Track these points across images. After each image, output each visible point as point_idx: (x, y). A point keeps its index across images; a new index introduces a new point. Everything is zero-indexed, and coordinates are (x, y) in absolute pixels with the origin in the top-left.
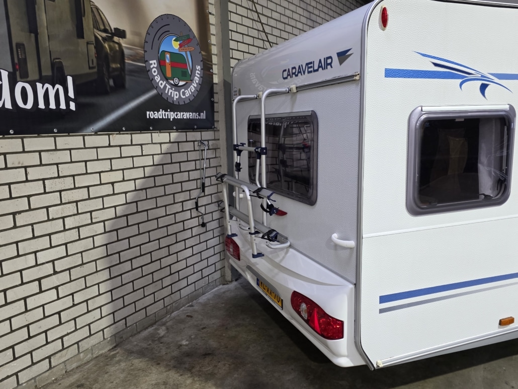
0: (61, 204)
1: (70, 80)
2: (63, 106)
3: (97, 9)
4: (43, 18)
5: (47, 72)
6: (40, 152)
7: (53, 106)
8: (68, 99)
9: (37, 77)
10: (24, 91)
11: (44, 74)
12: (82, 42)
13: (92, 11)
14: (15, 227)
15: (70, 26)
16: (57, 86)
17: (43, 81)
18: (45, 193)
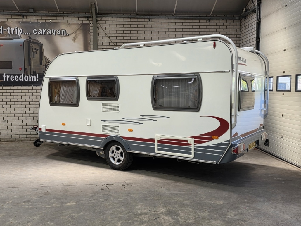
0: (33, 102)
1: (37, 74)
2: (35, 80)
3: (47, 58)
4: (32, 62)
6: (29, 90)
7: (33, 80)
8: (36, 79)
9: (29, 74)
10: (26, 78)
11: (31, 74)
12: (42, 66)
13: (45, 58)
14: (22, 105)
15: (39, 63)
16: (34, 76)
18: (29, 99)
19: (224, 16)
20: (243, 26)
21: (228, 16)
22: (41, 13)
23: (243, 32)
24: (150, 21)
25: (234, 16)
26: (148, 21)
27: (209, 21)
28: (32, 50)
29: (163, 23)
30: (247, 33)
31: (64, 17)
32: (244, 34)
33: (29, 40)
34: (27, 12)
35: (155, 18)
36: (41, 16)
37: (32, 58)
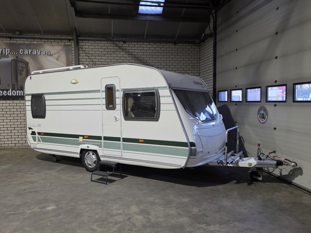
0: (20, 114)
2: (22, 95)
4: (19, 79)
5: (19, 88)
6: (16, 103)
7: (20, 95)
8: (23, 93)
9: (17, 90)
10: (14, 93)
14: (10, 117)
16: (21, 91)
17: (18, 90)
18: (17, 111)
19: (186, 40)
20: (202, 48)
21: (190, 40)
22: (27, 35)
23: (202, 54)
24: (124, 43)
25: (195, 40)
26: (123, 43)
27: (174, 44)
28: (19, 68)
29: (136, 46)
30: (205, 54)
31: (48, 39)
32: (203, 55)
33: (16, 59)
34: (14, 35)
35: (129, 41)
36: (27, 38)
37: (19, 75)
